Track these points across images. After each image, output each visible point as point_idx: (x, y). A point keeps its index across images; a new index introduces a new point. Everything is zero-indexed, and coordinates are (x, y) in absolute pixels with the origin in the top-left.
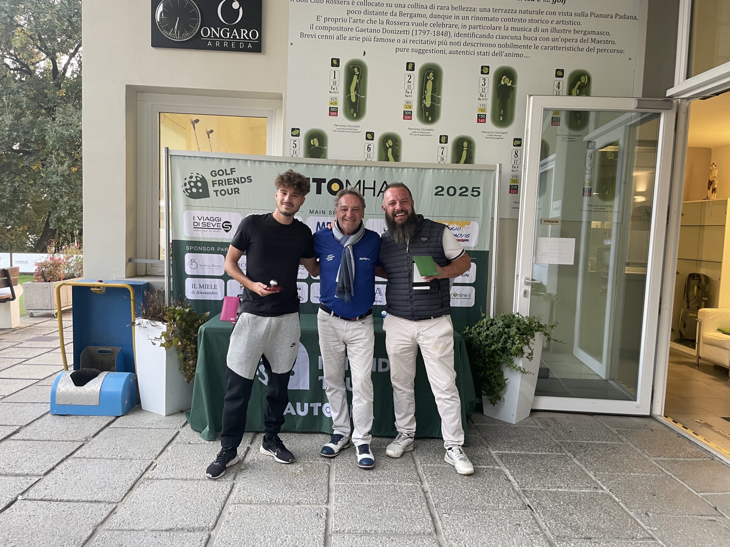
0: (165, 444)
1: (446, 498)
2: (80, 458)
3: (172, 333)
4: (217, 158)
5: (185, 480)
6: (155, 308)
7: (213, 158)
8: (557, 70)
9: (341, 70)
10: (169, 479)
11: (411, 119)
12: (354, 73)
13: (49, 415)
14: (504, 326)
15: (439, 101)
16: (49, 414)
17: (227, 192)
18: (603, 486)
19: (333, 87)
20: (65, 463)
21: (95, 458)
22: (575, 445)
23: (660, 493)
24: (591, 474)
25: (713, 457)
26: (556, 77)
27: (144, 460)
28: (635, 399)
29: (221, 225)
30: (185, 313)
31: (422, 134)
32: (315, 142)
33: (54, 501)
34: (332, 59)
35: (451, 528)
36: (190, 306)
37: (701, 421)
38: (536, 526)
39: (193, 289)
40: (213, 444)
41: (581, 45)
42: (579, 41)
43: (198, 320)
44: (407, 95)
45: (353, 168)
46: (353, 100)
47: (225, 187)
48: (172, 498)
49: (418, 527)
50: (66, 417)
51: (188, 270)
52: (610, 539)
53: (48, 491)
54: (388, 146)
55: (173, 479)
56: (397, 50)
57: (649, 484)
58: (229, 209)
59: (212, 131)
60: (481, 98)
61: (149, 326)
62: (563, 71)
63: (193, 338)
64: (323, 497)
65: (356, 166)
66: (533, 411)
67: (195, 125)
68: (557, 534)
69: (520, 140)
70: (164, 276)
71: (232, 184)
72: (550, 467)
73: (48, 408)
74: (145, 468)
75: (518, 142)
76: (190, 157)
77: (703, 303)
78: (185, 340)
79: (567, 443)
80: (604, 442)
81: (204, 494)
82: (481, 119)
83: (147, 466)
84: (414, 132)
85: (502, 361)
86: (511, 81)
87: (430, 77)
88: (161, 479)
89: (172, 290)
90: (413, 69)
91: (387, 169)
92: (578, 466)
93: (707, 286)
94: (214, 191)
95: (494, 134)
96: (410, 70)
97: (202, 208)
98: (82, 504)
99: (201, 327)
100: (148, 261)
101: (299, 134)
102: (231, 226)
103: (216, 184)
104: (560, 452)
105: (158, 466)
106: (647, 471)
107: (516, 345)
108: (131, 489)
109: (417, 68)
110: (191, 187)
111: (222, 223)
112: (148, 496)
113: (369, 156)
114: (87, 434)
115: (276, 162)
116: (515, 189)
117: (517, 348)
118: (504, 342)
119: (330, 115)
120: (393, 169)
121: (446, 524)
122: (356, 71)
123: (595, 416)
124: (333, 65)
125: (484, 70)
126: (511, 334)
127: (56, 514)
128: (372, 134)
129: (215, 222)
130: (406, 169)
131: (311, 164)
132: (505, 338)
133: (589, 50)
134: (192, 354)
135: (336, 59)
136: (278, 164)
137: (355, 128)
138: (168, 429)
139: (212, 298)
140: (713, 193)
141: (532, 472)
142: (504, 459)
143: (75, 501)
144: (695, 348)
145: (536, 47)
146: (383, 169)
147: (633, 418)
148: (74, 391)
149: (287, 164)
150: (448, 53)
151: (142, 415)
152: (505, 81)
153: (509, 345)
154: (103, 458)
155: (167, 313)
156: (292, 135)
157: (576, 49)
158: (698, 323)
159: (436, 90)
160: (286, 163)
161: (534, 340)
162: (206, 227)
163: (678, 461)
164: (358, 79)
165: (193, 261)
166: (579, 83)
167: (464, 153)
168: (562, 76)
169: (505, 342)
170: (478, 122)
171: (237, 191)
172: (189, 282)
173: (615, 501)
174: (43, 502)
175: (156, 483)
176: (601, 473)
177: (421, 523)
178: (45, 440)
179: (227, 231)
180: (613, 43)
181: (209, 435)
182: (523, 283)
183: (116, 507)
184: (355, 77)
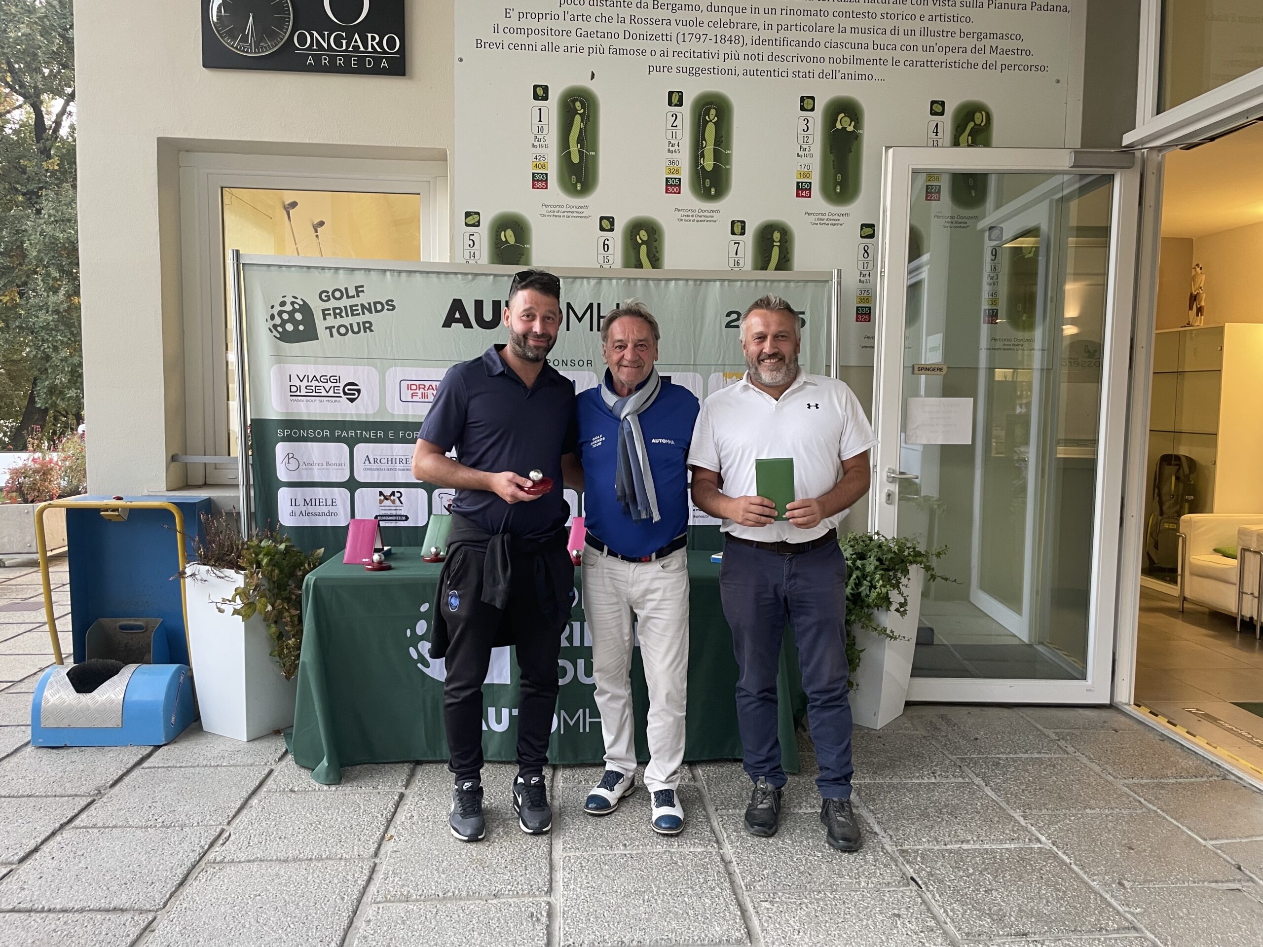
0: (245, 795)
1: (766, 872)
2: (85, 827)
3: (254, 590)
4: (330, 268)
5: (284, 861)
6: (221, 546)
7: (323, 268)
8: (933, 103)
9: (552, 107)
10: (254, 861)
11: (679, 193)
12: (575, 112)
13: (29, 749)
14: (854, 556)
15: (727, 159)
16: (30, 745)
17: (349, 329)
18: (1040, 836)
19: (539, 137)
20: (58, 838)
21: (115, 827)
22: (985, 763)
23: (1140, 845)
24: (1017, 815)
25: (1225, 775)
26: (932, 114)
27: (206, 826)
28: (1084, 678)
29: (341, 389)
30: (278, 552)
31: (700, 219)
32: (509, 236)
33: (36, 911)
34: (535, 87)
35: (776, 929)
36: (288, 540)
37: (1198, 710)
38: (928, 917)
39: (293, 508)
40: (335, 791)
41: (974, 58)
42: (969, 51)
43: (302, 564)
44: (672, 149)
45: (578, 281)
46: (575, 159)
47: (346, 321)
48: (258, 897)
49: (718, 929)
50: (61, 751)
51: (282, 474)
52: (1060, 934)
53: (26, 892)
54: (640, 241)
55: (261, 861)
56: (651, 69)
57: (1120, 827)
58: (357, 360)
59: (322, 224)
60: (802, 153)
61: (212, 578)
62: (942, 104)
63: (294, 597)
64: (541, 881)
65: (583, 278)
66: (908, 704)
67: (291, 211)
68: (966, 930)
69: (872, 226)
70: (238, 486)
71: (359, 314)
72: (946, 806)
73: (27, 736)
74: (209, 842)
75: (868, 231)
76: (280, 266)
77: (1187, 505)
78: (279, 601)
79: (971, 759)
80: (1036, 755)
81: (319, 887)
82: (803, 190)
83: (212, 838)
84: (686, 216)
85: (853, 618)
86: (853, 123)
87: (712, 117)
88: (239, 862)
89: (253, 510)
90: (680, 103)
91: (639, 282)
92: (993, 800)
93: (1192, 476)
94: (326, 328)
95: (826, 217)
96: (676, 105)
97: (304, 359)
98: (90, 915)
99: (307, 576)
100: (209, 459)
101: (479, 221)
102: (359, 391)
103: (330, 314)
104: (961, 776)
105: (232, 838)
106: (1114, 805)
107: (877, 590)
108: (181, 884)
109: (688, 101)
110: (284, 323)
111: (342, 385)
112: (215, 894)
113: (606, 260)
114: (99, 781)
115: (438, 273)
116: (865, 314)
117: (879, 594)
118: (856, 585)
119: (533, 188)
120: (651, 282)
121: (767, 921)
122: (579, 108)
123: (1016, 709)
124: (536, 97)
125: (806, 103)
126: (868, 570)
127: (41, 937)
128: (611, 220)
129: (330, 384)
130: (673, 282)
131: (503, 275)
132: (857, 577)
133: (987, 66)
134: (293, 626)
135: (541, 86)
136: (442, 276)
137: (580, 210)
138: (251, 765)
139: (329, 522)
140: (1197, 315)
141: (915, 815)
142: (863, 794)
143: (77, 911)
144: (1176, 582)
145: (896, 63)
146: (632, 282)
147: (1081, 711)
148: (74, 703)
149: (459, 276)
150: (741, 75)
151: (203, 741)
152: (843, 122)
153: (864, 589)
154: (130, 826)
155: (244, 552)
156: (467, 225)
157: (965, 65)
158: (1181, 539)
159: (723, 140)
160: (456, 274)
161: (909, 579)
162: (313, 393)
163: (1167, 784)
164: (582, 121)
165: (291, 456)
166: (971, 125)
167: (776, 252)
168: (942, 114)
169: (858, 584)
170: (798, 196)
171: (367, 327)
172: (284, 496)
173: (1063, 862)
174: (16, 915)
175: (230, 870)
176: (1034, 812)
177: (722, 922)
178: (23, 796)
179: (352, 400)
180: (1028, 53)
181: (327, 775)
182: (885, 478)
183: (154, 919)
184: (578, 118)
